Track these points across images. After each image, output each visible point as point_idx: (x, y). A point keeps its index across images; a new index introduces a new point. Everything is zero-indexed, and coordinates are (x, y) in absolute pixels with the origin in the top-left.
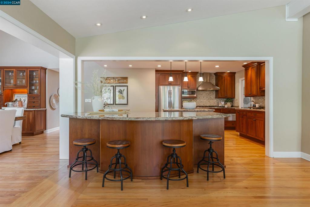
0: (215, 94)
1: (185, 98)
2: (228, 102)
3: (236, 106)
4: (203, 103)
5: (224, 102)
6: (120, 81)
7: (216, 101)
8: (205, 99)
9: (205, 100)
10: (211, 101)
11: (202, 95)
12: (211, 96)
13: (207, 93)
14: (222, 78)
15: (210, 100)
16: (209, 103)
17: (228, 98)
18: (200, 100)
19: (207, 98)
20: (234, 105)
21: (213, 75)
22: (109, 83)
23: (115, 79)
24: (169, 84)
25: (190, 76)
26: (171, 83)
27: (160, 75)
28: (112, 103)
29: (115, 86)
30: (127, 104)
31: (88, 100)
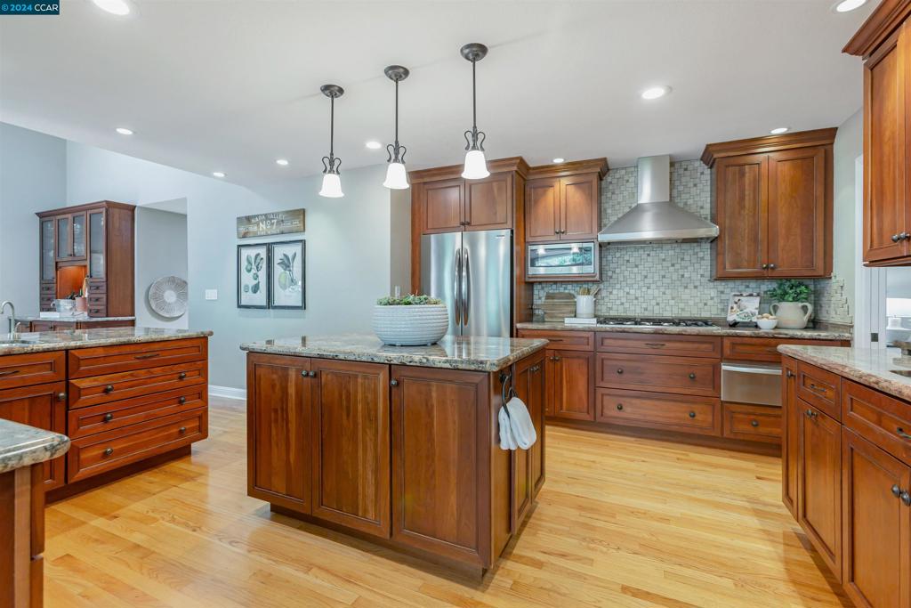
0: (708, 257)
1: (555, 283)
2: (782, 298)
3: (836, 326)
4: (644, 305)
5: (757, 300)
6: (284, 227)
7: (713, 293)
8: (653, 286)
9: (654, 292)
10: (686, 294)
11: (637, 266)
12: (686, 268)
13: (663, 256)
14: (742, 174)
15: (681, 289)
16: (672, 302)
17: (788, 279)
18: (627, 289)
19: (666, 281)
20: (824, 317)
21: (695, 169)
22: (256, 235)
23: (271, 220)
24: (463, 224)
25: (564, 182)
26: (468, 220)
27: (427, 190)
28: (264, 303)
29: (272, 244)
30: (304, 307)
31: (211, 294)
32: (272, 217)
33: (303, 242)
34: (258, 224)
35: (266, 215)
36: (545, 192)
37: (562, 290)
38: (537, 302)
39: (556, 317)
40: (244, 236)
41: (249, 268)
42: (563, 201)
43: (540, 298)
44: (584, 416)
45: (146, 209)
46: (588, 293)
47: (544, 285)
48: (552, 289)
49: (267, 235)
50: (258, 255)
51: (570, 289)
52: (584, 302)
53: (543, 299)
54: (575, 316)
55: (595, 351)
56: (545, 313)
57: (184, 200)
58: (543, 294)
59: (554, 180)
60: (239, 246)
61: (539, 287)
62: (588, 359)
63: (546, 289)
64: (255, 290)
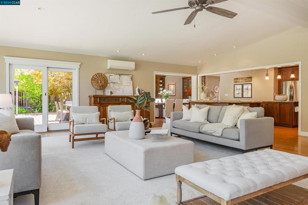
6: (246, 80)
22: (239, 82)
27: (283, 71)
28: (241, 97)
29: (243, 84)
30: (251, 97)
31: (226, 95)
32: (243, 78)
33: (251, 84)
34: (240, 80)
40: (236, 82)
49: (242, 82)
50: (239, 86)
60: (234, 85)
64: (238, 94)
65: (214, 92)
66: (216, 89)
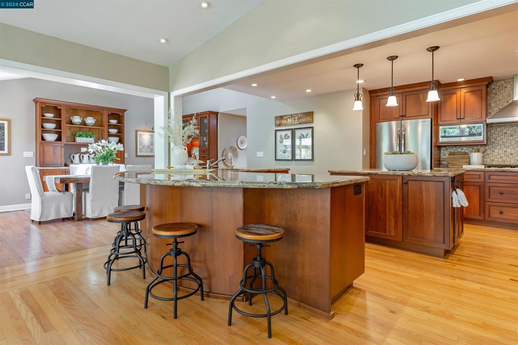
1: (455, 146)
4: (517, 158)
6: (302, 120)
11: (512, 136)
18: (505, 149)
22: (285, 125)
23: (294, 117)
24: (401, 116)
25: (463, 91)
26: (404, 114)
27: (380, 99)
28: (290, 158)
29: (294, 129)
30: (312, 160)
31: (260, 154)
32: (295, 116)
33: (312, 128)
34: (287, 120)
35: (291, 115)
36: (450, 97)
37: (459, 150)
38: (443, 157)
39: (456, 165)
40: (279, 125)
41: (281, 141)
42: (462, 102)
43: (445, 155)
44: (478, 217)
45: (223, 114)
46: (478, 151)
47: (447, 148)
48: (453, 150)
49: (292, 125)
50: (287, 134)
51: (465, 149)
52: (476, 157)
53: (447, 155)
54: (469, 164)
55: (485, 182)
56: (448, 163)
57: (245, 109)
58: (447, 152)
59: (456, 90)
60: (276, 131)
61: (444, 149)
62: (480, 186)
63: (449, 150)
64: (285, 152)
65: (236, 149)
66: (242, 142)
